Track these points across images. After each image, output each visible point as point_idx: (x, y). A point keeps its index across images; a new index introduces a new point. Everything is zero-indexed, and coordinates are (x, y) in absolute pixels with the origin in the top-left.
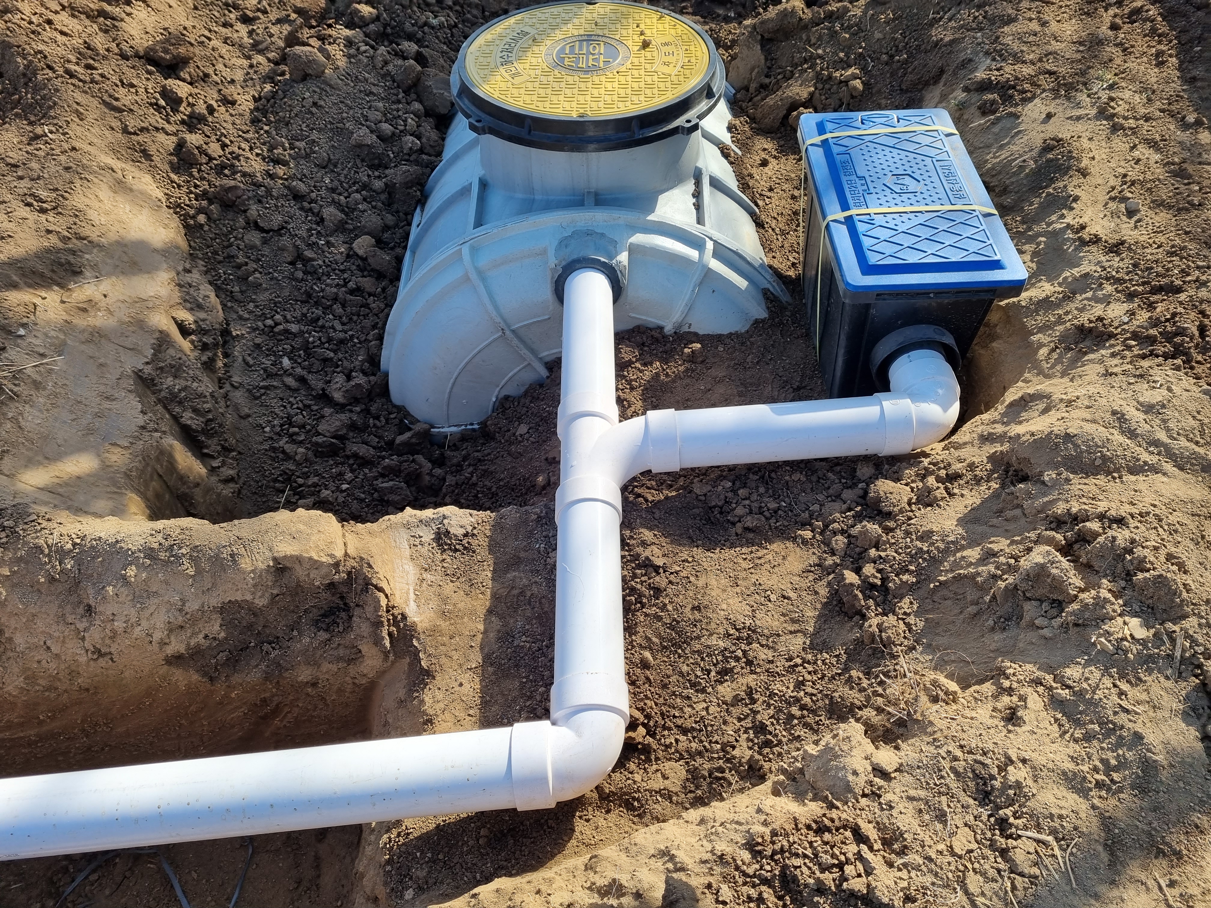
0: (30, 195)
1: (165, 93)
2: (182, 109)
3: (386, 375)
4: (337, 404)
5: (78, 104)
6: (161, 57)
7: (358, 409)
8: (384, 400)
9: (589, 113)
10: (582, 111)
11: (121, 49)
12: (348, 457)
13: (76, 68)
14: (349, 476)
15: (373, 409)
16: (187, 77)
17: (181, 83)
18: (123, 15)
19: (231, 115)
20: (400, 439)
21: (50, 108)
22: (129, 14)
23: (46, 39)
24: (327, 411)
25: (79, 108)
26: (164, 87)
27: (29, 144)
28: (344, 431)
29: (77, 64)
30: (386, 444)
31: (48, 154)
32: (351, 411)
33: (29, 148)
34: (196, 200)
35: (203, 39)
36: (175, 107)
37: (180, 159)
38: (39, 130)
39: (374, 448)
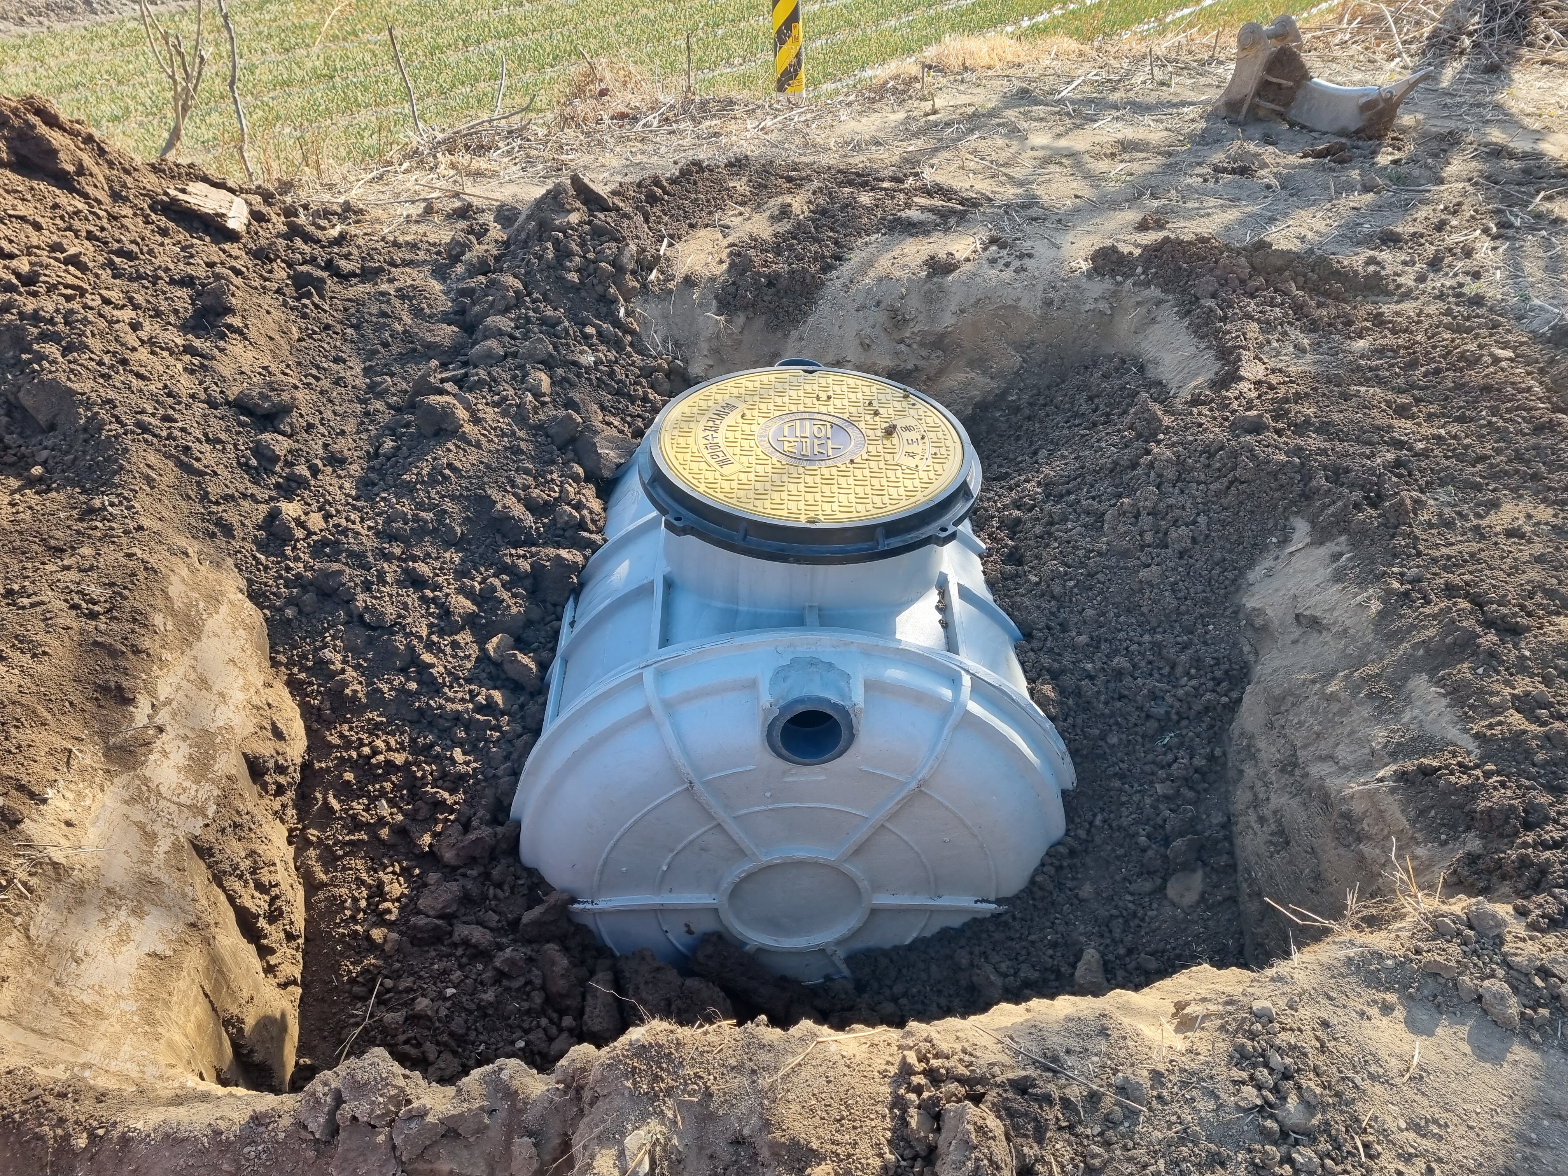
0: (77, 593)
1: (259, 451)
2: (278, 469)
3: (518, 824)
4: (446, 866)
5: (149, 466)
6: (258, 405)
7: (474, 873)
8: (511, 860)
9: (822, 518)
10: (812, 514)
11: (209, 395)
12: (455, 945)
13: (152, 420)
14: (457, 975)
15: (496, 873)
16: (288, 429)
17: (280, 438)
18: (216, 352)
19: (340, 477)
20: (528, 917)
21: (115, 473)
22: (222, 350)
23: (118, 385)
24: (433, 877)
25: (150, 472)
26: (258, 442)
27: (81, 520)
28: (454, 907)
29: (153, 415)
30: (509, 924)
31: (105, 536)
32: (464, 875)
33: (80, 526)
34: (285, 587)
35: (310, 380)
36: (269, 467)
37: (270, 534)
38: (97, 503)
39: (492, 930)
